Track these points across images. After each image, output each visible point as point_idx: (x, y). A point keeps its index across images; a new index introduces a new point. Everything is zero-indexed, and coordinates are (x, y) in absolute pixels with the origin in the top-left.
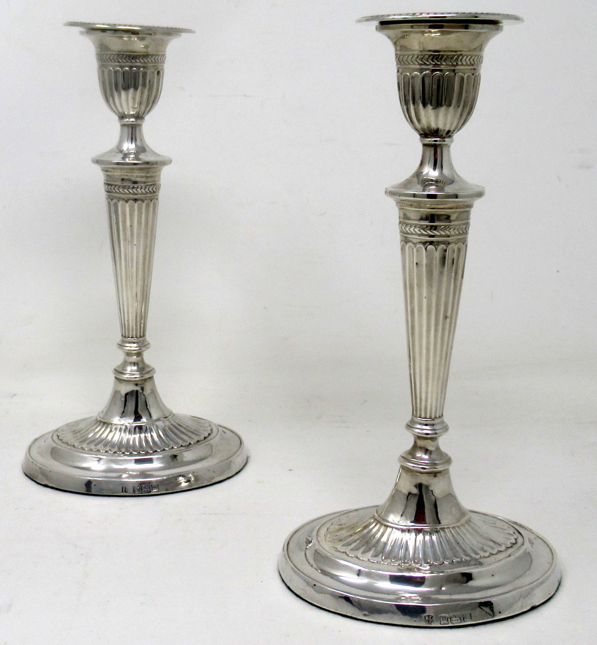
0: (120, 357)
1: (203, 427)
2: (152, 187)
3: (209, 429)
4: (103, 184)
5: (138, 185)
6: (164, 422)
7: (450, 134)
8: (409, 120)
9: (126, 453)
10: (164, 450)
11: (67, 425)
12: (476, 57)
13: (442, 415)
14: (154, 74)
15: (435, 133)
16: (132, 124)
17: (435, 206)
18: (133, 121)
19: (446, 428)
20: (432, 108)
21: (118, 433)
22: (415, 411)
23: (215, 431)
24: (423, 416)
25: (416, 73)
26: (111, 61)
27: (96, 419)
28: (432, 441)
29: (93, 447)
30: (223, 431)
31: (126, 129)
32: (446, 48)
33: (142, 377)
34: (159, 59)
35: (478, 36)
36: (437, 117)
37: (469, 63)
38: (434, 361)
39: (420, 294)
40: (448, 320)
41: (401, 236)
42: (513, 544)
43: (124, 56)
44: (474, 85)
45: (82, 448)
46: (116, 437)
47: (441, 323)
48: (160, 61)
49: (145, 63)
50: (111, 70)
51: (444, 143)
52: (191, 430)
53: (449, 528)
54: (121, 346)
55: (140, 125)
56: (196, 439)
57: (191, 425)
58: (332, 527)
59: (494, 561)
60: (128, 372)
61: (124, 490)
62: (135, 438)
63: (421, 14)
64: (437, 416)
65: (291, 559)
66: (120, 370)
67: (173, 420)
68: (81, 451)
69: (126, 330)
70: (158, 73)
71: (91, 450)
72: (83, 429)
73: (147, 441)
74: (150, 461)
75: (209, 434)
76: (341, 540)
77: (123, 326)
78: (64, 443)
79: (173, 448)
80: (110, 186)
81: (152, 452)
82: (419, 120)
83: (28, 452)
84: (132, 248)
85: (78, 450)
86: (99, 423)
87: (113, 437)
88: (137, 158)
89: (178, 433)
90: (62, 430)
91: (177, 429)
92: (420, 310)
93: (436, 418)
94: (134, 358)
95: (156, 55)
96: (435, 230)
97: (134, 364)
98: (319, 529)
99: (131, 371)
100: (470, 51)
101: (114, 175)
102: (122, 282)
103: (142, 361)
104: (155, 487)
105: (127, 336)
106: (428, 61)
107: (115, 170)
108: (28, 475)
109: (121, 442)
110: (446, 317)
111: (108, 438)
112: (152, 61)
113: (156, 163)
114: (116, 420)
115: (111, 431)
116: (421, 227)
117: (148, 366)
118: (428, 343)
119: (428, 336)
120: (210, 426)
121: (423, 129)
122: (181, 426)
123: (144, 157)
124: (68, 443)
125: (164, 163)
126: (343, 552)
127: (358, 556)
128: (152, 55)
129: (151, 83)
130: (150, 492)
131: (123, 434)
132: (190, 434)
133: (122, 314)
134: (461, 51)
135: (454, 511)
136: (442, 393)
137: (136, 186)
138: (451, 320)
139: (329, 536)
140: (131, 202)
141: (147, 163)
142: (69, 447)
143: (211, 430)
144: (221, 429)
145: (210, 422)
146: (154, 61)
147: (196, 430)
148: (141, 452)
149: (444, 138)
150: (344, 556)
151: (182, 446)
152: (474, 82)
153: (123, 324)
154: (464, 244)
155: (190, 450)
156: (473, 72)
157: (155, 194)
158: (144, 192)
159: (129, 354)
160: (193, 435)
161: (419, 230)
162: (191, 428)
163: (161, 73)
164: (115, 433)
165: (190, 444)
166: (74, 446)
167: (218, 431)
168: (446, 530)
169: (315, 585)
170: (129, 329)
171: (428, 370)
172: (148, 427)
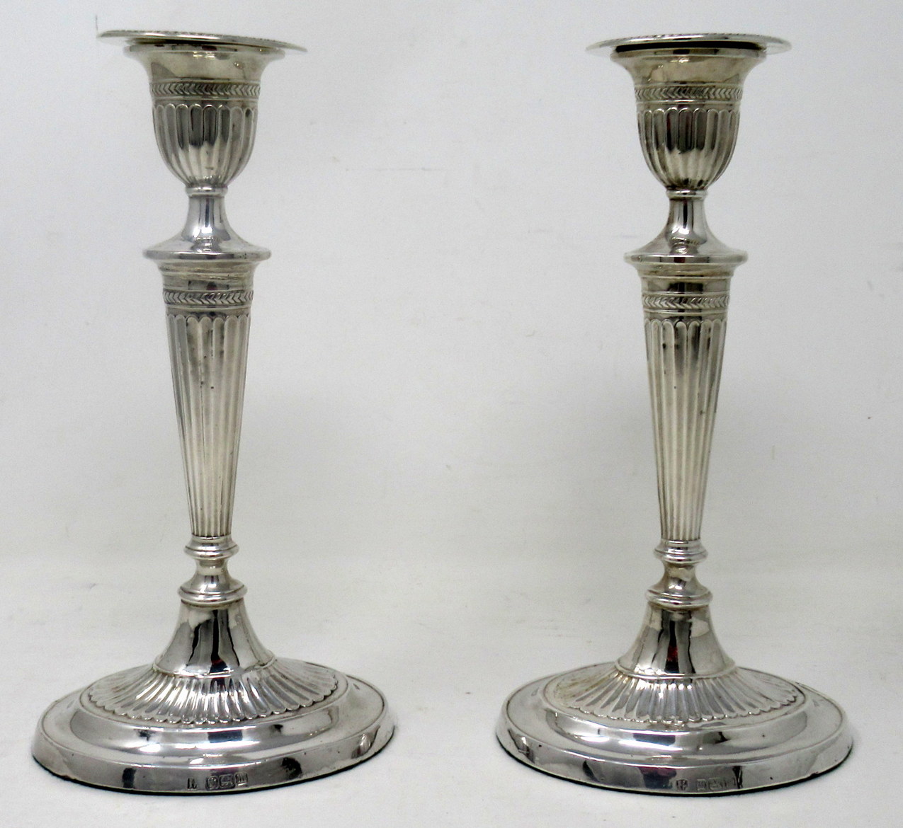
0: (189, 567)
1: (323, 679)
2: (239, 294)
3: (333, 682)
4: (162, 291)
5: (216, 291)
6: (259, 673)
7: (703, 185)
8: (652, 168)
9: (197, 723)
10: (258, 717)
11: (107, 678)
12: (734, 90)
13: (699, 538)
14: (241, 116)
15: (685, 184)
16: (208, 196)
17: (685, 273)
18: (208, 191)
19: (703, 555)
20: (679, 152)
21: (185, 691)
22: (665, 532)
23: (342, 686)
24: (674, 538)
25: (660, 110)
26: (172, 93)
27: (152, 669)
28: (687, 569)
29: (143, 714)
30: (356, 686)
31: (196, 203)
32: (695, 78)
33: (225, 599)
34: (249, 90)
35: (735, 64)
36: (686, 163)
37: (723, 96)
38: (687, 469)
39: (669, 382)
40: (704, 416)
41: (646, 312)
42: (792, 702)
43: (193, 85)
44: (731, 124)
45: (126, 715)
46: (182, 697)
47: (695, 420)
48: (250, 93)
49: (228, 96)
50: (171, 107)
51: (695, 196)
52: (304, 685)
53: (708, 678)
54: (190, 549)
55: (220, 197)
56: (312, 698)
57: (304, 677)
58: (563, 682)
59: (766, 719)
60: (202, 591)
61: (191, 783)
62: (212, 700)
63: (663, 36)
64: (693, 538)
65: (512, 718)
66: (188, 588)
67: (275, 669)
68: (125, 719)
69: (200, 523)
70: (248, 113)
71: (140, 718)
72: (130, 685)
73: (231, 704)
74: (237, 735)
75: (332, 692)
76: (574, 696)
77: (194, 518)
78: (97, 706)
79: (272, 714)
80: (172, 294)
81: (239, 720)
82: (664, 168)
83: (40, 723)
84: (207, 393)
85: (119, 719)
86: (155, 674)
87: (177, 697)
88: (215, 248)
89: (283, 690)
90: (98, 687)
91: (281, 683)
92: (669, 404)
93: (691, 540)
94: (212, 570)
95: (244, 84)
96: (685, 302)
97: (212, 579)
98: (547, 685)
99: (207, 590)
100: (724, 82)
101: (179, 276)
102: (191, 449)
103: (225, 573)
104: (241, 779)
105: (200, 534)
106: (673, 94)
107: (179, 268)
108: (39, 760)
109: (190, 705)
110: (701, 413)
111: (169, 699)
112: (237, 93)
113: (245, 256)
114: (182, 670)
115: (174, 687)
116: (669, 299)
117: (235, 582)
118: (679, 445)
119: (679, 437)
120: (334, 677)
121: (669, 180)
122: (287, 678)
123: (226, 247)
124: (104, 707)
125: (258, 256)
126: (576, 709)
127: (595, 713)
128: (237, 85)
129: (235, 128)
130: (234, 787)
131: (193, 693)
132: (300, 691)
133: (193, 498)
134: (714, 82)
135: (715, 659)
136: (697, 509)
137: (213, 292)
138: (707, 416)
139: (559, 692)
140: (205, 318)
141: (232, 256)
142: (106, 714)
143: (336, 685)
144: (351, 682)
145: (335, 671)
146: (240, 93)
147: (311, 685)
148: (221, 721)
149: (696, 190)
150: (578, 713)
151: (287, 711)
152: (731, 121)
153: (194, 514)
154: (722, 320)
155: (301, 717)
156: (729, 108)
157: (244, 307)
158: (226, 302)
159: (203, 562)
160: (306, 692)
161: (666, 303)
162: (303, 682)
163: (253, 112)
164: (181, 691)
165: (301, 707)
166: (114, 712)
167: (347, 685)
168: (705, 681)
169: (540, 746)
170: (203, 523)
171: (679, 479)
172: (233, 680)
